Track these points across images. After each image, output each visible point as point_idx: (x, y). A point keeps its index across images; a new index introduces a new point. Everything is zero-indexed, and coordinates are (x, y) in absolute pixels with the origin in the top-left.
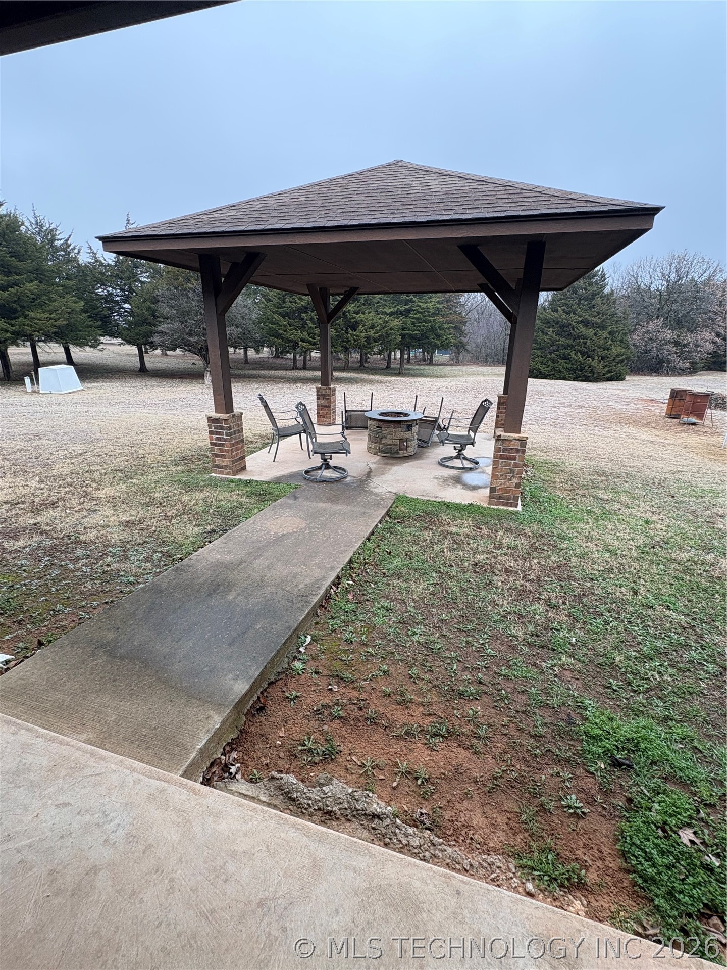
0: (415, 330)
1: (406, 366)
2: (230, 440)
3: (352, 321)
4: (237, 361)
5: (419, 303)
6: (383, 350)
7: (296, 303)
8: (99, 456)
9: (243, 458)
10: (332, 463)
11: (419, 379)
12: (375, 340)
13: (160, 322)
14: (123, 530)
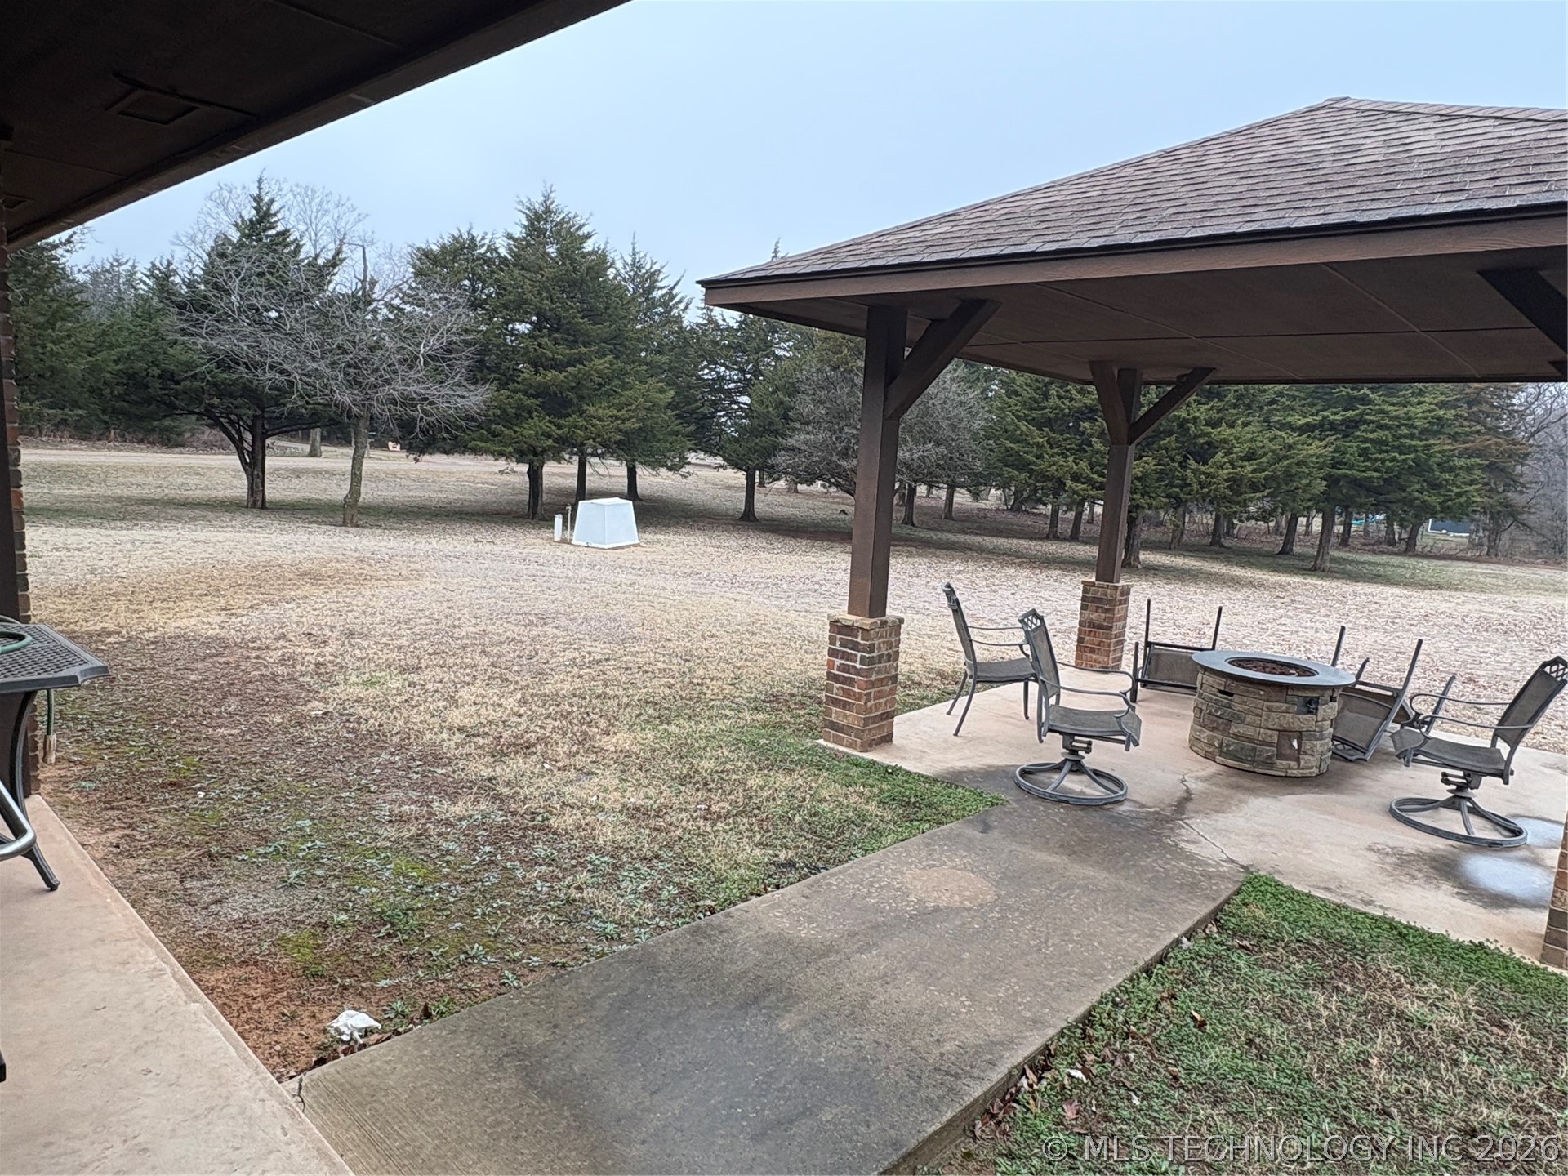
0: (1368, 469)
1: (1335, 553)
2: (868, 674)
3: (1201, 441)
4: (929, 512)
5: (1385, 407)
6: (1275, 510)
7: (1071, 400)
8: (627, 669)
9: (890, 716)
10: (1089, 760)
11: (1370, 588)
12: (1255, 487)
13: (794, 429)
14: (626, 824)
